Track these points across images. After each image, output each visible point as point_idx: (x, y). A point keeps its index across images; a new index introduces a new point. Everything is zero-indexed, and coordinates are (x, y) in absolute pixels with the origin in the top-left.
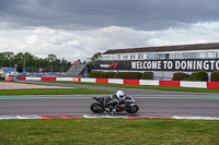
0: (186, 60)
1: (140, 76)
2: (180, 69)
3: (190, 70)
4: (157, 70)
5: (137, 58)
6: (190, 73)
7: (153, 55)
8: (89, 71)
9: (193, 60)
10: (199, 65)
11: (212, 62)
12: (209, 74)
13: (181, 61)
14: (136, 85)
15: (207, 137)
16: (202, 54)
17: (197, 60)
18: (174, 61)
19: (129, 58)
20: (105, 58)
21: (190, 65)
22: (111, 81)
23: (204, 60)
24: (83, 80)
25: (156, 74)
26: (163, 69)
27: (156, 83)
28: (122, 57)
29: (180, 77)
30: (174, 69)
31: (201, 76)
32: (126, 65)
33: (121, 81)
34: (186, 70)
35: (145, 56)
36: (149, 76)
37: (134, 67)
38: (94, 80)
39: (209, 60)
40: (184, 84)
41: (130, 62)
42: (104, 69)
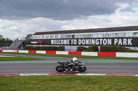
0: (85, 39)
1: (56, 49)
2: (82, 44)
3: (87, 45)
4: (67, 45)
5: (54, 37)
6: (87, 47)
7: (64, 36)
8: (24, 46)
9: (89, 38)
10: (93, 42)
11: (101, 40)
12: (99, 47)
13: (82, 39)
15: (97, 86)
16: (95, 35)
17: (91, 39)
18: (77, 39)
19: (49, 38)
20: (34, 37)
21: (87, 42)
22: (38, 52)
23: (96, 39)
24: (20, 51)
25: (66, 47)
26: (70, 45)
27: (66, 53)
28: (45, 37)
29: (81, 49)
30: (77, 44)
31: (94, 48)
32: (47, 42)
33: (44, 52)
34: (85, 45)
35: (59, 36)
36: (62, 49)
37: (52, 43)
38: (27, 52)
39: (99, 38)
40: (83, 53)
41: (50, 40)
42: (33, 44)
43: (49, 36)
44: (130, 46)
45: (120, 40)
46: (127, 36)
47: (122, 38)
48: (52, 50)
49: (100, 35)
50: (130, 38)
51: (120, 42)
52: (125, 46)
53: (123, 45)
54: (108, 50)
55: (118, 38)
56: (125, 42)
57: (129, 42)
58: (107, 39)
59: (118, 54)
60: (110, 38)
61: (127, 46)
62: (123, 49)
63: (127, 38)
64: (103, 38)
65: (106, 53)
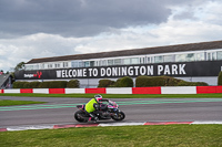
0: (111, 67)
1: (65, 85)
2: (106, 76)
3: (115, 77)
4: (83, 78)
5: (62, 67)
6: (115, 80)
7: (78, 63)
8: (12, 82)
9: (118, 66)
10: (124, 71)
11: (137, 68)
12: (134, 80)
13: (106, 68)
14: (62, 95)
16: (126, 60)
17: (121, 66)
18: (99, 68)
19: (54, 67)
20: (29, 67)
21: (115, 71)
22: (35, 91)
23: (128, 66)
24: (6, 91)
25: (81, 81)
26: (88, 77)
27: (81, 91)
28: (46, 66)
29: (105, 84)
30: (99, 76)
31: (126, 82)
32: (50, 74)
33: (46, 91)
34: (111, 77)
35: (70, 64)
36: (75, 85)
37: (59, 76)
38: (18, 91)
39: (134, 66)
40: (110, 91)
41: (55, 70)
42: (28, 78)
43: (53, 65)
44: (183, 76)
45: (167, 66)
46: (177, 60)
47: (170, 64)
48: (58, 87)
49: (135, 60)
50: (182, 63)
51: (167, 71)
52: (175, 75)
53: (171, 75)
54: (149, 84)
55: (164, 64)
56: (174, 70)
57: (182, 69)
58: (146, 65)
59: (165, 90)
60: (150, 65)
61: (178, 75)
62: (172, 81)
63: (178, 64)
64: (140, 65)
65: (145, 89)
